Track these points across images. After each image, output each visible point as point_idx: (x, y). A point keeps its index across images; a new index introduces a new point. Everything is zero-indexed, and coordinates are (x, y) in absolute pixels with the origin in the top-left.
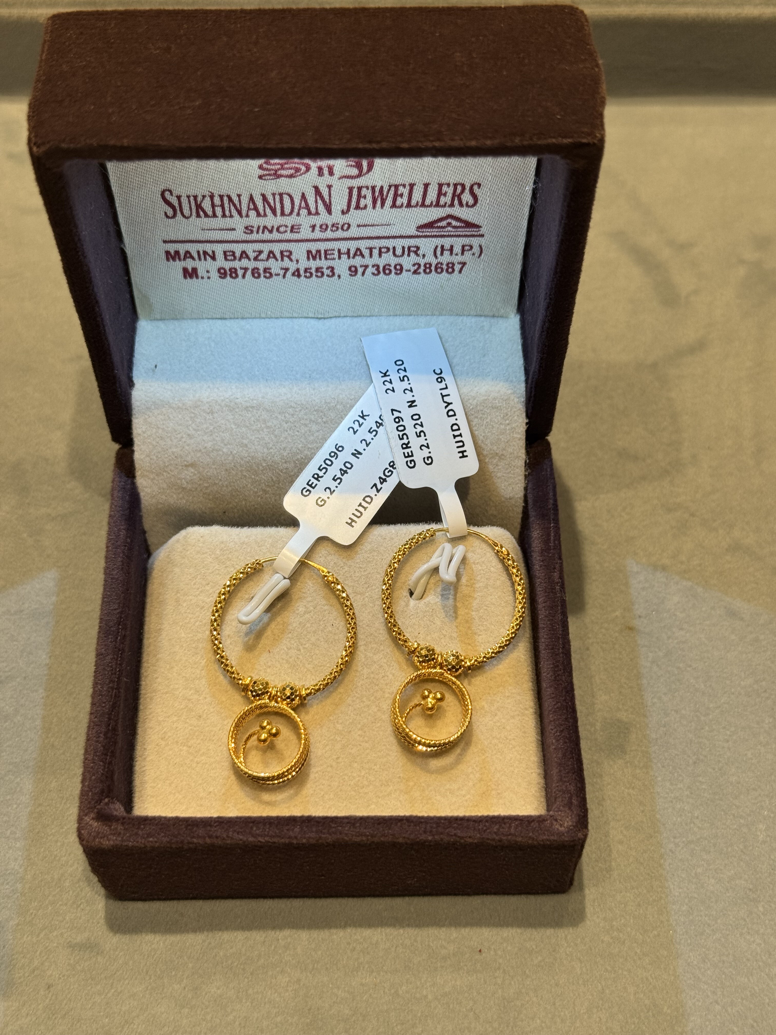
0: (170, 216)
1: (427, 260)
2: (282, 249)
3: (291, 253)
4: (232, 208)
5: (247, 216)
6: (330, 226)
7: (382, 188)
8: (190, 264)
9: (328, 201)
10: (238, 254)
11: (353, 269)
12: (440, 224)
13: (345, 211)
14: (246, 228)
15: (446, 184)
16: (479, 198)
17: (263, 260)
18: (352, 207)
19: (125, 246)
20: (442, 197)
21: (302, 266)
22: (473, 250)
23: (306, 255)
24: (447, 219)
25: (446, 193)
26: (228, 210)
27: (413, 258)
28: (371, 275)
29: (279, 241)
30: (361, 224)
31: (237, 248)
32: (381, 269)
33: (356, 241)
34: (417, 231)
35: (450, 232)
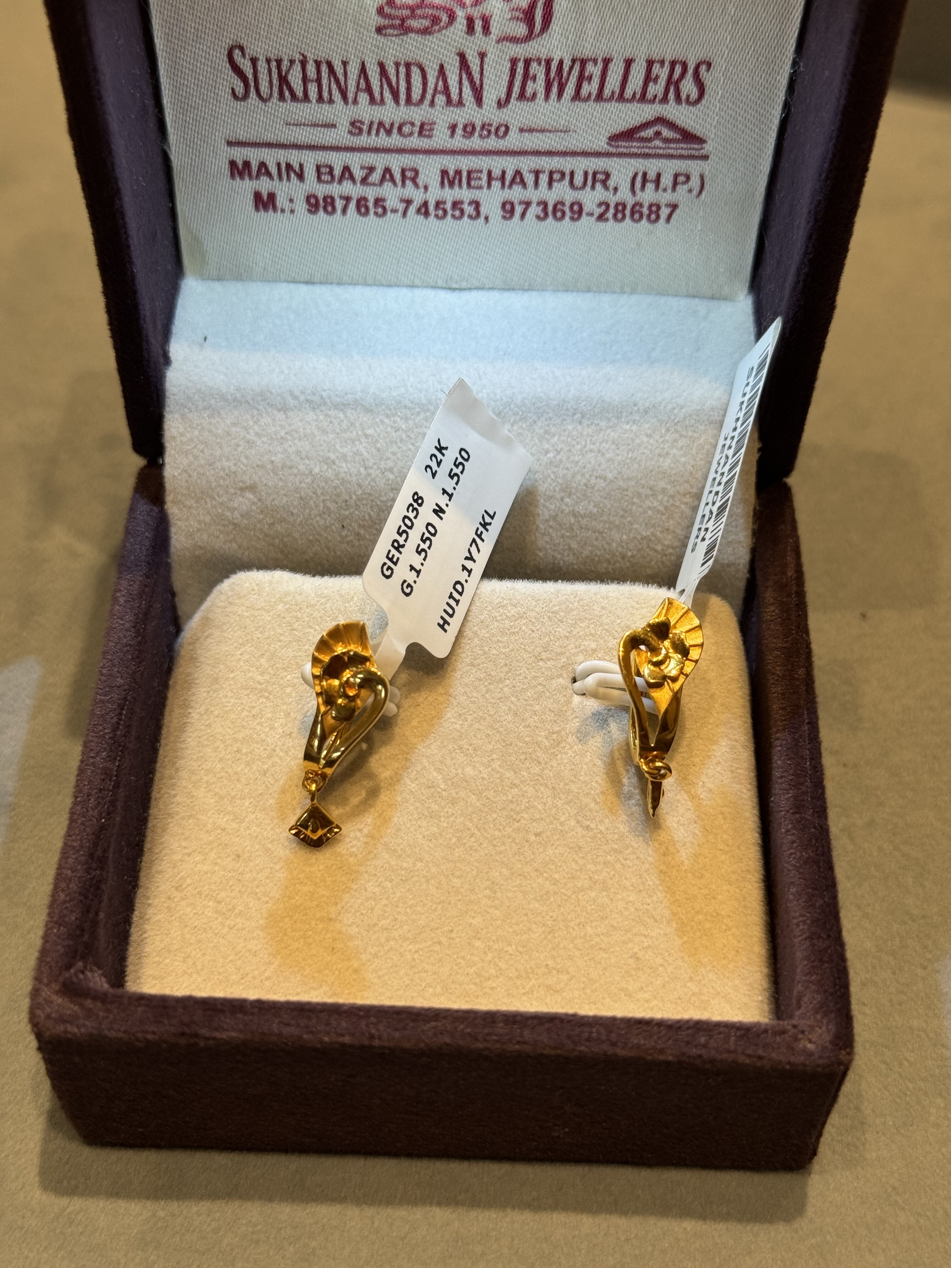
0: (240, 96)
1: (619, 197)
2: (405, 166)
3: (416, 172)
4: (334, 86)
5: (355, 102)
6: (478, 129)
7: (561, 62)
8: (264, 185)
9: (478, 82)
10: (337, 172)
11: (508, 207)
12: (643, 134)
13: (503, 103)
14: (353, 124)
15: (658, 61)
16: (706, 89)
17: (374, 185)
18: (513, 95)
19: (169, 147)
20: (651, 84)
21: (432, 197)
22: (690, 183)
23: (440, 179)
24: (657, 125)
25: (657, 77)
26: (328, 89)
27: (600, 193)
28: (534, 218)
29: (401, 151)
30: (525, 128)
31: (337, 160)
32: (550, 208)
33: (516, 158)
34: (608, 143)
35: (658, 148)
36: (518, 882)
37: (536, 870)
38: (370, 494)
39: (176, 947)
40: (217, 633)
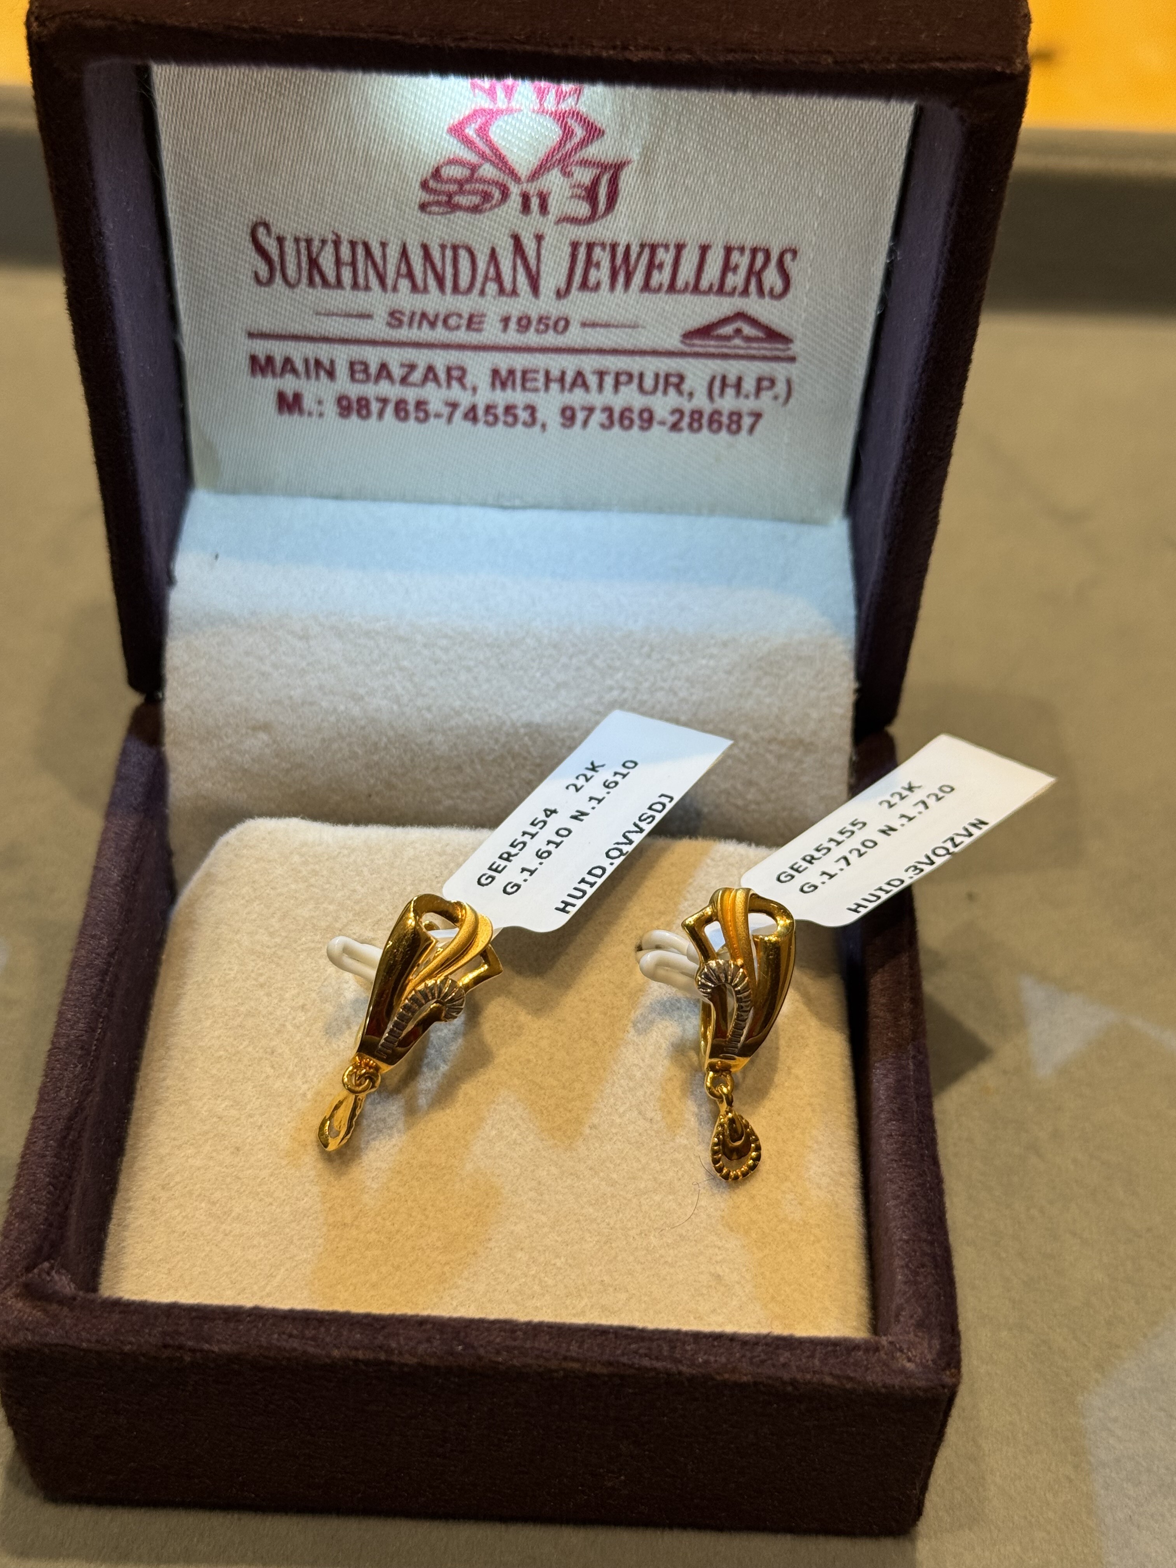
0: (264, 281)
1: (695, 404)
2: (450, 365)
3: (463, 370)
4: (371, 272)
5: (395, 289)
6: (534, 323)
7: (628, 248)
8: (289, 384)
9: (534, 269)
10: (373, 369)
11: (568, 413)
12: (721, 331)
13: (562, 293)
14: (392, 314)
15: (737, 248)
16: (792, 281)
17: (414, 385)
18: (575, 283)
19: (182, 338)
20: (730, 274)
21: (482, 400)
22: (776, 388)
23: (490, 380)
24: (736, 321)
25: (736, 267)
26: (363, 275)
27: (673, 399)
28: (598, 427)
29: (446, 346)
30: (588, 322)
31: (373, 356)
32: (616, 415)
33: (578, 356)
34: (682, 342)
35: (739, 347)
36: (569, 1182)
37: (591, 1169)
38: (403, 736)
39: (159, 1257)
40: (219, 890)
